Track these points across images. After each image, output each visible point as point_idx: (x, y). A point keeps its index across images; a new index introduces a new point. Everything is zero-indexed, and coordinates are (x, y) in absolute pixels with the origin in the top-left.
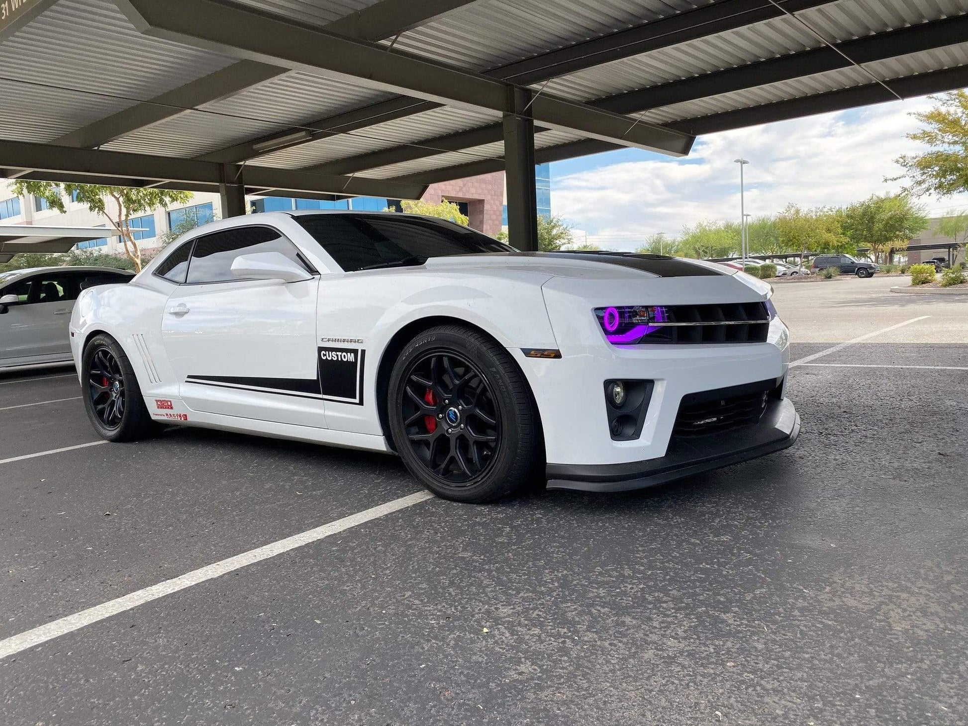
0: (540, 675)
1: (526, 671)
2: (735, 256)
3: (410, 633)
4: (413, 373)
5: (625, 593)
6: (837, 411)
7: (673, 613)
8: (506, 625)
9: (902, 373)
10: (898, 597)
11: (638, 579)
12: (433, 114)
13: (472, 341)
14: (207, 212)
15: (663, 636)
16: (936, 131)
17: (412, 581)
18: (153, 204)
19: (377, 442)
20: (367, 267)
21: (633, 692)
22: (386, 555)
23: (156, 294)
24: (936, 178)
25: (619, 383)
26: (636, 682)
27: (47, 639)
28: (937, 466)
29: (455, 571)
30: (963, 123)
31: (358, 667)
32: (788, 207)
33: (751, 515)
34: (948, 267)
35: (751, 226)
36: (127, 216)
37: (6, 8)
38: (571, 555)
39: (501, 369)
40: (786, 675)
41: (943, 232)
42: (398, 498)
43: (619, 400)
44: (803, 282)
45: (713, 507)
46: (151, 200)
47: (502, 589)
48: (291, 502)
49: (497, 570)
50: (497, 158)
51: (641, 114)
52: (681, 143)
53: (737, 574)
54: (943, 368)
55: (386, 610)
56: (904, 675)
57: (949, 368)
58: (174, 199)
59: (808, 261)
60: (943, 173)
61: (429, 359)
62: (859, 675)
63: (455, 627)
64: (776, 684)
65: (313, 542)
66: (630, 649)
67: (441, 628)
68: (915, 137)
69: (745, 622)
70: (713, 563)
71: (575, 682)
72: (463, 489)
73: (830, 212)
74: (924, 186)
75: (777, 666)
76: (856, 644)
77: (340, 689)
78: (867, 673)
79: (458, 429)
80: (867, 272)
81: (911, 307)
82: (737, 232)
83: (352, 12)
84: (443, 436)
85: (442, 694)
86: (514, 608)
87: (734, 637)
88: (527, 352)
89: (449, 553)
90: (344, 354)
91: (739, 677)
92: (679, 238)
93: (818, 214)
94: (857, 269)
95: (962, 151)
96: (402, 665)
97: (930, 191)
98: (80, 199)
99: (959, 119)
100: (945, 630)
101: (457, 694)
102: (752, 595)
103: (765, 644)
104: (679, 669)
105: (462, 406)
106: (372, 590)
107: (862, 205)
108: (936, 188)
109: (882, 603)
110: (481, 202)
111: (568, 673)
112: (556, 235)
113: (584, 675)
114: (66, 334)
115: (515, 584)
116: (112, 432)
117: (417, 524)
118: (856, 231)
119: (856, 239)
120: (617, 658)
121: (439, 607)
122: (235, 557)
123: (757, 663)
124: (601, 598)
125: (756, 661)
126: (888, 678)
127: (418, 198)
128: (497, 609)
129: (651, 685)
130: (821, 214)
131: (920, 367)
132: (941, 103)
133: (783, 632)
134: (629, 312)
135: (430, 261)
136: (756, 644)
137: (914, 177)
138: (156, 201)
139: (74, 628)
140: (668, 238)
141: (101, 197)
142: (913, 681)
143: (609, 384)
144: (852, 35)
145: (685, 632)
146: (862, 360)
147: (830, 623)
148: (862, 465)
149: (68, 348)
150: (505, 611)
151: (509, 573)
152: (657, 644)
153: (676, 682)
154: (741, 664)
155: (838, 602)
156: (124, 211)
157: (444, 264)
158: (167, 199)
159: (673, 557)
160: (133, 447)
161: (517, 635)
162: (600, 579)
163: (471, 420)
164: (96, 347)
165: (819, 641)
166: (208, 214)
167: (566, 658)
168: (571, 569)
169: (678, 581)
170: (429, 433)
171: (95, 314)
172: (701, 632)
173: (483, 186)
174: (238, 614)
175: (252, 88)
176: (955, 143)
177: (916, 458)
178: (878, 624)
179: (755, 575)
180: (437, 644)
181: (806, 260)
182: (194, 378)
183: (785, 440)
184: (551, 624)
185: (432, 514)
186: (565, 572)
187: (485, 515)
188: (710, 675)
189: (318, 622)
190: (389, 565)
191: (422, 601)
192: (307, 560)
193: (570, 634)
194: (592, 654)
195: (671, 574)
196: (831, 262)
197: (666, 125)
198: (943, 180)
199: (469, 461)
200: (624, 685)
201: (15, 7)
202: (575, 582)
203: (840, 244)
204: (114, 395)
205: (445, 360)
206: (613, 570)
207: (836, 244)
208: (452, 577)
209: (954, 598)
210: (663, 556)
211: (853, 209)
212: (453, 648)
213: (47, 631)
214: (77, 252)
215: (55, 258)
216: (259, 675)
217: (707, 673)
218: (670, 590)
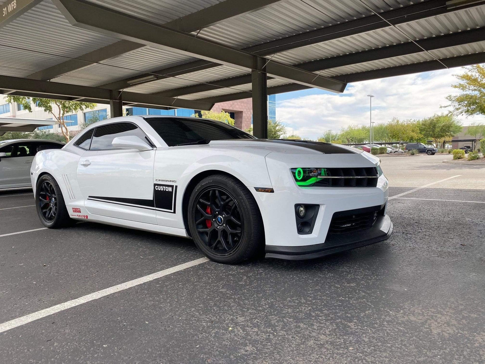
0: (256, 352)
1: (249, 350)
2: (366, 143)
3: (193, 329)
4: (201, 198)
5: (301, 312)
6: (412, 222)
7: (324, 322)
8: (241, 327)
9: (445, 204)
10: (436, 316)
11: (308, 304)
12: (217, 69)
13: (230, 183)
14: (104, 113)
15: (318, 333)
16: (466, 84)
17: (195, 303)
18: (77, 109)
19: (182, 232)
20: (180, 145)
21: (302, 362)
22: (183, 290)
23: (75, 155)
24: (466, 107)
25: (302, 205)
26: (303, 356)
27: (9, 329)
28: (459, 251)
29: (217, 299)
30: (479, 80)
31: (165, 346)
32: (393, 119)
33: (366, 273)
34: (471, 151)
35: (375, 128)
36: (63, 114)
37: (5, 10)
38: (275, 292)
39: (244, 197)
40: (378, 354)
41: (469, 133)
42: (191, 260)
43: (302, 214)
44: (400, 156)
45: (348, 269)
46: (75, 107)
47: (240, 308)
48: (138, 261)
49: (238, 298)
50: (249, 91)
51: (320, 72)
52: (340, 86)
53: (357, 303)
54: (466, 201)
55: (181, 317)
56: (436, 356)
57: (469, 202)
58: (87, 107)
59: (403, 146)
60: (469, 105)
61: (209, 191)
62: (414, 355)
63: (215, 327)
64: (373, 359)
65: (147, 282)
66: (302, 340)
67: (208, 327)
68: (455, 87)
69: (359, 327)
70: (346, 297)
71: (273, 356)
72: (224, 257)
73: (414, 122)
74: (460, 111)
75: (374, 350)
76: (414, 340)
77: (156, 357)
78: (418, 354)
79: (222, 227)
80: (432, 152)
81: (452, 171)
82: (368, 131)
83: (177, 18)
84: (214, 230)
85: (206, 361)
86: (245, 318)
87: (353, 335)
88: (257, 189)
89: (215, 289)
90: (167, 187)
91: (355, 355)
92: (339, 133)
93: (408, 123)
94: (427, 151)
95: (479, 94)
96: (188, 346)
97: (463, 113)
98: (40, 105)
99: (477, 78)
100: (458, 333)
101: (214, 361)
102: (364, 314)
103: (369, 338)
104: (325, 350)
105: (225, 215)
106: (175, 307)
107: (430, 119)
108: (465, 112)
109: (428, 319)
110: (241, 112)
111: (270, 351)
112: (278, 130)
113: (278, 353)
114: (29, 173)
115: (247, 306)
116: (50, 223)
117: (200, 274)
118: (427, 132)
119: (427, 136)
120: (295, 344)
121: (208, 317)
122: (107, 289)
123: (364, 348)
124: (289, 314)
125: (364, 347)
126: (428, 357)
127: (209, 110)
128: (237, 318)
129: (311, 358)
130: (410, 123)
131: (455, 201)
132: (468, 70)
133: (378, 333)
134: (308, 171)
135: (212, 142)
136: (364, 339)
137: (455, 106)
138: (78, 108)
139: (23, 323)
140: (334, 133)
141: (50, 104)
142: (440, 359)
143: (297, 206)
144: (424, 36)
145: (330, 331)
146: (426, 196)
147: (402, 329)
148: (423, 249)
149: (29, 180)
150: (241, 319)
151: (244, 300)
152: (315, 337)
153: (324, 357)
154: (356, 349)
155: (406, 318)
156: (62, 112)
157: (218, 144)
158: (84, 107)
159: (326, 293)
160: (60, 231)
161: (246, 331)
162: (290, 304)
163: (228, 222)
164: (43, 181)
165: (395, 337)
166: (104, 115)
167: (269, 344)
168: (276, 299)
169: (328, 306)
170: (208, 228)
171: (44, 164)
172: (338, 332)
173: (243, 104)
174: (107, 318)
175: (127, 54)
176: (475, 90)
177: (449, 246)
178: (425, 329)
179: (366, 303)
180: (206, 335)
181: (402, 145)
182: (92, 198)
183: (385, 236)
184: (263, 326)
185: (208, 269)
186: (272, 300)
187: (234, 270)
188: (340, 354)
189: (147, 323)
190: (184, 295)
191: (200, 313)
192: (143, 291)
193: (272, 332)
194: (283, 342)
195: (325, 302)
196: (414, 147)
197: (332, 77)
198: (469, 108)
199: (227, 243)
200: (298, 358)
201: (10, 10)
202: (277, 305)
203: (418, 138)
204: (52, 205)
205: (217, 192)
206: (296, 300)
207: (416, 138)
208: (216, 302)
209: (464, 318)
210: (321, 293)
211: (425, 121)
212: (214, 338)
213: (10, 324)
214: (38, 132)
215: (26, 134)
216: (115, 349)
217: (339, 353)
218: (324, 310)
